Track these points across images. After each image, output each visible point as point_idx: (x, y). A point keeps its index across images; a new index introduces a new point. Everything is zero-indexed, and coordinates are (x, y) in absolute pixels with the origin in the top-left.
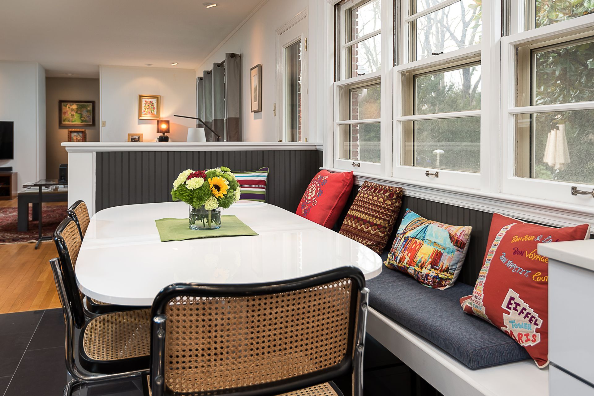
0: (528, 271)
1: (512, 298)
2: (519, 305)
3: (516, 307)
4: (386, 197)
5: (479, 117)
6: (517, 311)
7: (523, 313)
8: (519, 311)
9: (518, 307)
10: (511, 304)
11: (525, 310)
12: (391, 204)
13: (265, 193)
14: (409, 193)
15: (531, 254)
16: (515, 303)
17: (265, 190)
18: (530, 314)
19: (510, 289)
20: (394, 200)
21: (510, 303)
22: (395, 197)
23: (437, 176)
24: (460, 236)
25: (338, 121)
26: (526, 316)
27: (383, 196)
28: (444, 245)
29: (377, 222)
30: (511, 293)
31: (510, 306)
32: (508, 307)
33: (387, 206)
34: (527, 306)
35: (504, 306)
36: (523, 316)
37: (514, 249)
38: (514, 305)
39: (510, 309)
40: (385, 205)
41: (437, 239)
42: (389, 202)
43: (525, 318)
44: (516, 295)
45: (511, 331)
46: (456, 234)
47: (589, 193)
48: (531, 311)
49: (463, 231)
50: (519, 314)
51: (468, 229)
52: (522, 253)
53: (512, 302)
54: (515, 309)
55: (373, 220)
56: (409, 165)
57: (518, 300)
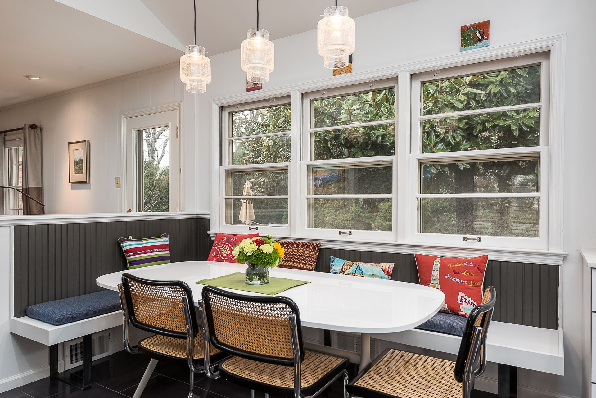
0: (466, 282)
1: (462, 297)
2: (467, 299)
3: (465, 300)
4: (310, 250)
5: (391, 198)
6: (466, 302)
7: (469, 303)
8: (467, 302)
9: (466, 300)
10: (463, 300)
11: (470, 301)
12: (314, 254)
13: (169, 255)
14: (325, 245)
15: (465, 273)
16: (464, 299)
17: (169, 252)
18: (472, 303)
19: (460, 292)
20: (316, 252)
21: (461, 299)
22: (316, 249)
23: (351, 234)
24: (389, 269)
25: (224, 196)
26: (471, 304)
27: (308, 249)
28: (381, 276)
29: (307, 267)
30: (461, 294)
31: (462, 301)
32: (461, 301)
33: (306, 254)
34: (470, 299)
35: (459, 301)
36: (469, 304)
37: (453, 271)
38: (464, 300)
39: (463, 302)
40: (311, 255)
41: (374, 272)
42: (313, 253)
43: (471, 305)
44: (464, 295)
45: (466, 313)
46: (386, 268)
47: (476, 239)
48: (472, 301)
49: (390, 266)
50: (468, 304)
51: (392, 265)
52: (459, 273)
53: (463, 298)
54: (465, 302)
55: (304, 266)
56: (310, 227)
57: (466, 297)
